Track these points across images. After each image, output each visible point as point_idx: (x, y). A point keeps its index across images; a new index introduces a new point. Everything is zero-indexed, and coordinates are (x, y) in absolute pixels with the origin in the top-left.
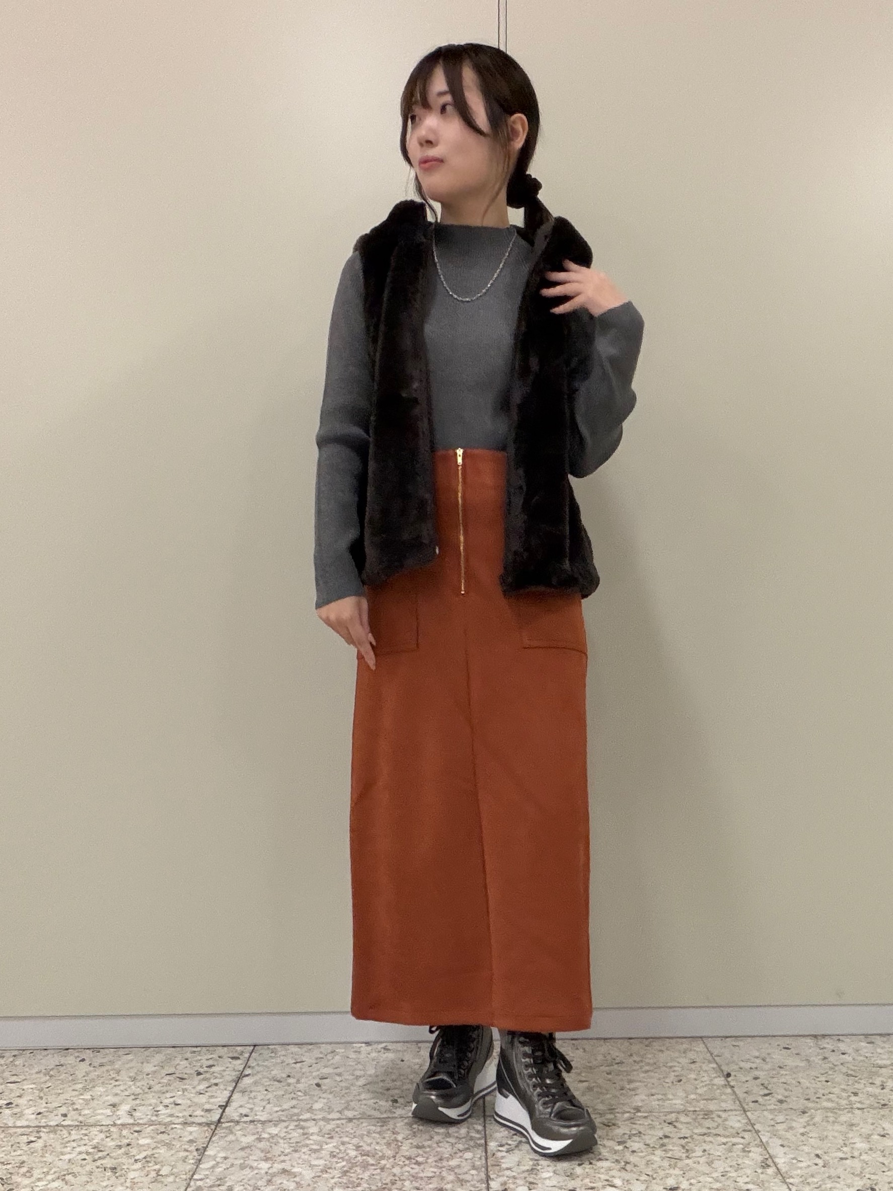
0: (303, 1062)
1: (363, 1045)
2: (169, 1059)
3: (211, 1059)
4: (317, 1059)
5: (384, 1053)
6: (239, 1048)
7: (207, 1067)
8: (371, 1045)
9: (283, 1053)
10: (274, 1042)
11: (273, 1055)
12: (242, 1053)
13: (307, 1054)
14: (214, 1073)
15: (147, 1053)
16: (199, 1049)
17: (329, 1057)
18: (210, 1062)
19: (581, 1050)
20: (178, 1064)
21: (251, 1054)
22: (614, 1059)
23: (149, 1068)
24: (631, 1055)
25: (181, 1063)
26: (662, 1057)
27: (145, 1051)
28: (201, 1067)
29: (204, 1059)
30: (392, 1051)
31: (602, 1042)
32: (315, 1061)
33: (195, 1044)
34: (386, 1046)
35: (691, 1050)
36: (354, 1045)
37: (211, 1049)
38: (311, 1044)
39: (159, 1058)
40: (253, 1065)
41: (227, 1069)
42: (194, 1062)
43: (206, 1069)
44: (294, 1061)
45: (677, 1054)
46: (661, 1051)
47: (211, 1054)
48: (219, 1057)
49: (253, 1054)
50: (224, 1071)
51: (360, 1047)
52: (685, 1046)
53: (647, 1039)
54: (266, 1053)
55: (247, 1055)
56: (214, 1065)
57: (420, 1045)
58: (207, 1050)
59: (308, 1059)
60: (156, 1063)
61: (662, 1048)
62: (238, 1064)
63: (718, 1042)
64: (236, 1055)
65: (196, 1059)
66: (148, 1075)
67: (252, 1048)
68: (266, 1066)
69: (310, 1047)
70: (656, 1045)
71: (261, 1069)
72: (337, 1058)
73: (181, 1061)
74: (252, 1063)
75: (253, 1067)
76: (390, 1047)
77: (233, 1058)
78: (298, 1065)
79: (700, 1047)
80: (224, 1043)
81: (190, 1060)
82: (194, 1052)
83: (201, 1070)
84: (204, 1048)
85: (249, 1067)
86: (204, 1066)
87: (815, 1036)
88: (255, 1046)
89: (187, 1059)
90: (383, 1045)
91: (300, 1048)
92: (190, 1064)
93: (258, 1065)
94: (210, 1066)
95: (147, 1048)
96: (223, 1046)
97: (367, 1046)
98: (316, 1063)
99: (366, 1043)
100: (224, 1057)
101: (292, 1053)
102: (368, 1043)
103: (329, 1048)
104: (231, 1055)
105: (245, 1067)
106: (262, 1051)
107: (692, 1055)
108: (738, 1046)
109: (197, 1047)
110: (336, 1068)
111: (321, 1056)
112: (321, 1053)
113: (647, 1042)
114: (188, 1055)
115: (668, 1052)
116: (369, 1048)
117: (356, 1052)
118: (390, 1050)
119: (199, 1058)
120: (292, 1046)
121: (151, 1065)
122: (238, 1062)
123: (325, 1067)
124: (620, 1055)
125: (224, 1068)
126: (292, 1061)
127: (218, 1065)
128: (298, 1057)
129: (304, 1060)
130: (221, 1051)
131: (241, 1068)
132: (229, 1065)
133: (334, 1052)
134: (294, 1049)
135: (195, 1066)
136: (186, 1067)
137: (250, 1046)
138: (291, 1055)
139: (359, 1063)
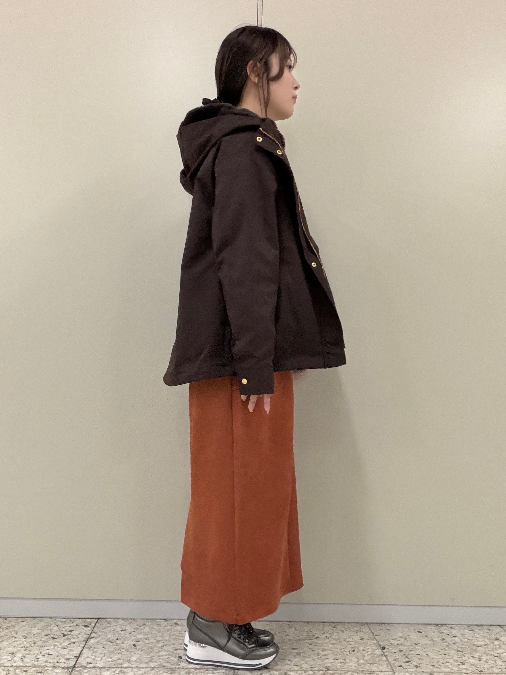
0: (127, 630)
1: (163, 620)
2: (49, 625)
3: (72, 626)
4: (134, 628)
5: (175, 626)
6: (89, 620)
7: (69, 631)
8: (167, 621)
9: (115, 624)
10: (111, 617)
11: (109, 625)
12: (90, 623)
13: (128, 625)
14: (73, 635)
16: (65, 620)
17: (142, 627)
18: (71, 629)
19: (293, 628)
20: (52, 629)
21: (96, 623)
22: (314, 635)
23: (35, 631)
24: (324, 633)
25: (55, 628)
26: (343, 635)
27: (34, 620)
28: (66, 631)
29: (67, 626)
30: (179, 625)
31: (306, 624)
32: (133, 630)
33: (63, 616)
34: (176, 622)
35: (360, 631)
36: (157, 620)
37: (72, 620)
38: (132, 619)
39: (41, 624)
40: (95, 631)
41: (81, 633)
42: (62, 628)
43: (69, 633)
44: (121, 630)
45: (351, 633)
46: (343, 631)
47: (73, 623)
48: (77, 625)
50: (79, 634)
51: (161, 622)
52: (356, 629)
53: (334, 623)
54: (105, 624)
55: (93, 625)
56: (73, 631)
58: (70, 621)
59: (129, 628)
60: (39, 628)
61: (343, 629)
62: (88, 630)
63: (377, 627)
64: (87, 624)
65: (63, 626)
66: (34, 635)
67: (97, 620)
68: (104, 632)
69: (131, 621)
70: (339, 627)
71: (102, 633)
72: (147, 628)
73: (54, 626)
74: (96, 630)
75: (96, 633)
76: (178, 623)
77: (85, 626)
78: (123, 632)
79: (366, 629)
80: (80, 617)
81: (59, 626)
82: (62, 622)
83: (66, 633)
84: (68, 619)
85: (94, 632)
86: (68, 631)
87: (437, 625)
88: (98, 619)
89: (57, 626)
90: (174, 621)
91: (125, 621)
92: (59, 629)
93: (99, 631)
94: (71, 631)
95: (35, 618)
96: (80, 618)
97: (165, 621)
98: (135, 631)
100: (81, 625)
101: (120, 624)
102: (165, 620)
103: (143, 622)
104: (84, 624)
105: (92, 632)
106: (101, 623)
107: (362, 635)
108: (389, 629)
109: (64, 618)
110: (146, 635)
111: (137, 627)
112: (138, 625)
113: (333, 625)
114: (59, 624)
115: (347, 632)
116: (166, 623)
117: (158, 625)
118: (178, 624)
120: (121, 620)
121: (36, 629)
123: (140, 634)
124: (318, 633)
125: (78, 632)
126: (120, 629)
127: (76, 630)
128: (122, 627)
129: (127, 629)
130: (78, 621)
131: (89, 632)
132: (82, 631)
133: (145, 624)
134: (121, 622)
135: (62, 630)
136: (57, 631)
137: (95, 619)
138: (119, 626)
139: (160, 632)
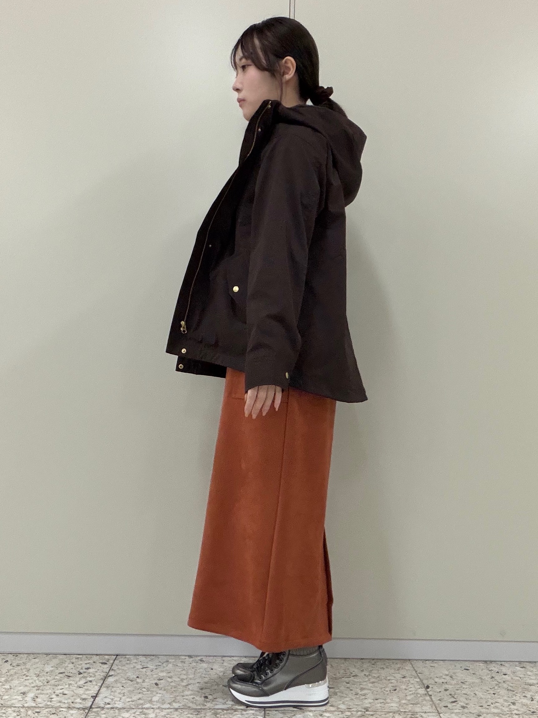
1: (187, 657)
2: (63, 662)
3: (89, 663)
4: (156, 666)
5: (201, 664)
6: (106, 657)
7: (86, 669)
8: (192, 657)
9: (135, 661)
10: (131, 653)
11: (128, 662)
12: (108, 660)
13: (149, 662)
14: (89, 673)
15: (48, 658)
17: (164, 665)
18: (88, 666)
20: (67, 666)
21: (114, 661)
22: (351, 673)
23: (48, 668)
24: (362, 671)
25: (69, 665)
26: (383, 673)
27: (47, 656)
28: (82, 669)
29: (83, 664)
30: (206, 662)
31: (343, 661)
32: (155, 668)
33: (79, 652)
34: (202, 659)
35: (402, 669)
36: (181, 657)
37: (89, 656)
38: (153, 655)
39: (55, 661)
40: (115, 669)
41: (98, 671)
42: (77, 666)
43: (85, 670)
44: (142, 667)
45: (393, 671)
46: (383, 669)
47: (89, 660)
48: (94, 662)
49: (116, 661)
50: (96, 672)
51: (185, 659)
52: (399, 666)
53: (373, 659)
54: (124, 661)
55: (112, 662)
56: (90, 668)
57: (224, 658)
58: (86, 657)
59: (151, 666)
60: (52, 666)
61: (384, 667)
62: (106, 668)
63: (421, 664)
64: (104, 661)
65: (78, 663)
66: (47, 673)
67: (115, 657)
68: (123, 669)
69: (152, 657)
70: (379, 664)
71: (121, 671)
72: (170, 665)
73: (69, 664)
74: (114, 667)
75: (115, 670)
76: (204, 659)
77: (102, 663)
78: (145, 669)
79: (408, 666)
80: (97, 653)
81: (75, 663)
82: (78, 658)
83: (82, 671)
84: (84, 656)
85: (113, 670)
86: (84, 668)
87: (486, 662)
88: (117, 655)
89: (73, 663)
90: (199, 658)
91: (146, 658)
92: (74, 666)
93: (118, 668)
94: (88, 669)
95: (47, 654)
96: (97, 655)
98: (157, 669)
99: (189, 656)
100: (98, 662)
101: (140, 661)
102: (190, 656)
103: (165, 658)
104: (101, 661)
105: (110, 670)
106: (120, 660)
107: (403, 672)
108: (434, 667)
109: (80, 655)
110: (169, 673)
111: (160, 664)
112: (160, 662)
113: (373, 662)
114: (74, 660)
115: (387, 670)
116: (191, 659)
117: (182, 662)
118: (204, 661)
119: (81, 662)
120: (141, 656)
121: (50, 666)
122: (105, 666)
123: (162, 671)
124: (356, 670)
125: (96, 670)
126: (140, 667)
127: (92, 668)
128: (144, 664)
129: (148, 666)
130: (95, 658)
131: (107, 670)
132: (99, 668)
133: (167, 661)
134: (142, 658)
135: (78, 668)
136: (72, 669)
137: (114, 655)
138: (140, 663)
139: (184, 670)
